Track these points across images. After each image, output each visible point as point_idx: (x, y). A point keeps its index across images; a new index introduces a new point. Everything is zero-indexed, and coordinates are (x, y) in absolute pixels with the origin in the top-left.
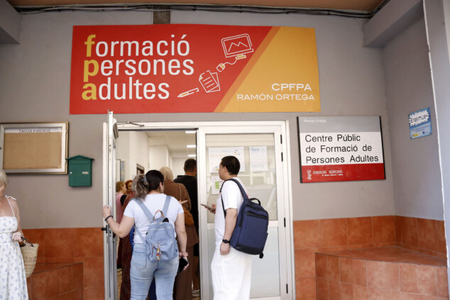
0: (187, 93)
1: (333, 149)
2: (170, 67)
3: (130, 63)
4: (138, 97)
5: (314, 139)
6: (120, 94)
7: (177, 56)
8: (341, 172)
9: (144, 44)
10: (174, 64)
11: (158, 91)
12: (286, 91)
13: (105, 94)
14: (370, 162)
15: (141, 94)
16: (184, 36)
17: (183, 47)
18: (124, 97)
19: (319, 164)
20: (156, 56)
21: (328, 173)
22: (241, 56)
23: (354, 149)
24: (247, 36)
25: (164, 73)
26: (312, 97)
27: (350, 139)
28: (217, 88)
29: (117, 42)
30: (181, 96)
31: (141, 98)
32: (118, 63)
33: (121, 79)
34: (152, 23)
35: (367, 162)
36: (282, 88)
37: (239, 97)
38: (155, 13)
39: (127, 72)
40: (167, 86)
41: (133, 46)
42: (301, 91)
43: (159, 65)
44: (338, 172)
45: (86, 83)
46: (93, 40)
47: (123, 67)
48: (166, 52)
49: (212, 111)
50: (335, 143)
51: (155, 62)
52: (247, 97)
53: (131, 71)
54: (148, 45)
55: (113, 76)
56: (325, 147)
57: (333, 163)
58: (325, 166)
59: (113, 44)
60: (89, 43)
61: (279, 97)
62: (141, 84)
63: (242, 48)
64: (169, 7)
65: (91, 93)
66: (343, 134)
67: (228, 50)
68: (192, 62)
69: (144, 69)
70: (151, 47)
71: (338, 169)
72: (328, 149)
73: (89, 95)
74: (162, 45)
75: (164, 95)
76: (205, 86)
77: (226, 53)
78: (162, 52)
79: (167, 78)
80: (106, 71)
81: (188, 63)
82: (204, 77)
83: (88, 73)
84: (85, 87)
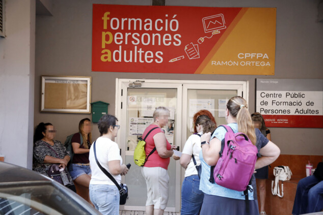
0: (176, 59)
1: (282, 103)
2: (164, 39)
3: (136, 36)
4: (141, 61)
5: (268, 96)
6: (128, 58)
7: (169, 31)
8: (287, 120)
9: (146, 21)
10: (167, 37)
11: (155, 57)
12: (249, 59)
13: (117, 58)
14: (311, 114)
15: (143, 59)
16: (175, 16)
17: (174, 23)
18: (131, 60)
19: (270, 114)
20: (154, 31)
21: (276, 121)
22: (216, 32)
23: (300, 104)
24: (222, 15)
25: (159, 44)
26: (268, 64)
27: (296, 96)
28: (198, 56)
29: (126, 19)
30: (171, 61)
31: (143, 62)
32: (127, 35)
33: (128, 47)
34: (152, 5)
35: (309, 114)
36: (246, 56)
37: (213, 63)
39: (133, 42)
40: (162, 53)
41: (138, 22)
42: (260, 59)
43: (157, 37)
44: (284, 120)
45: (104, 49)
46: (108, 16)
47: (130, 38)
48: (162, 28)
49: (192, 72)
50: (284, 99)
51: (154, 35)
52: (219, 63)
53: (136, 41)
54: (148, 22)
55: (123, 44)
56: (276, 102)
57: (280, 114)
58: (274, 115)
59: (123, 20)
60: (105, 18)
61: (243, 63)
62: (143, 52)
63: (217, 25)
65: (107, 56)
66: (291, 92)
67: (207, 27)
68: (180, 36)
69: (146, 41)
70: (151, 24)
71: (284, 118)
72: (278, 104)
73: (106, 58)
74: (159, 22)
75: (159, 60)
76: (189, 54)
77: (205, 29)
78: (159, 28)
79: (162, 47)
80: (118, 41)
81: (177, 37)
82: (189, 47)
83: (104, 42)
84: (103, 52)
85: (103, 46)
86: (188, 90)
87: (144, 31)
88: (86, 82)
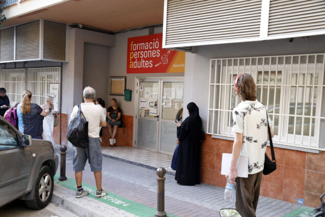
0: (158, 65)
2: (153, 54)
3: (142, 53)
4: (144, 67)
6: (139, 65)
10: (154, 52)
11: (149, 64)
13: (135, 66)
15: (145, 65)
16: (157, 39)
17: (157, 44)
18: (140, 67)
20: (149, 49)
25: (151, 56)
28: (167, 62)
30: (156, 66)
33: (139, 60)
34: (148, 34)
37: (174, 66)
38: (150, 30)
40: (152, 62)
41: (143, 45)
43: (150, 53)
46: (132, 43)
47: (140, 54)
49: (165, 72)
52: (177, 66)
53: (142, 56)
54: (147, 44)
55: (137, 58)
59: (138, 45)
60: (132, 45)
62: (145, 62)
64: (154, 27)
69: (146, 55)
73: (131, 66)
74: (151, 44)
75: (151, 66)
76: (163, 61)
78: (151, 47)
79: (152, 58)
80: (136, 56)
81: (158, 52)
82: (163, 57)
83: (131, 58)
84: (130, 63)
85: (131, 60)
86: (164, 82)
87: (145, 50)
88: (123, 80)
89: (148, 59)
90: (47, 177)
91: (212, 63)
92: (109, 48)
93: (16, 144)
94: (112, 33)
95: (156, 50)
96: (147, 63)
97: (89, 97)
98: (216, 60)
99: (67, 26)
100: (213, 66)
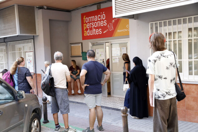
2: (101, 23)
3: (93, 24)
10: (102, 22)
13: (88, 34)
15: (96, 33)
16: (104, 12)
17: (104, 15)
18: (92, 34)
25: (100, 26)
28: (113, 29)
30: (104, 32)
32: (90, 24)
33: (91, 29)
34: (97, 9)
37: (118, 31)
38: (97, 6)
40: (101, 30)
41: (93, 18)
49: (111, 36)
51: (98, 22)
52: (120, 31)
53: (93, 26)
54: (96, 17)
55: (89, 28)
59: (89, 18)
60: (84, 18)
61: (129, 30)
64: (100, 3)
69: (96, 25)
70: (97, 18)
73: (85, 34)
74: (99, 16)
75: (100, 33)
76: (110, 29)
78: (99, 19)
81: (105, 22)
82: (109, 25)
83: (85, 28)
84: (84, 32)
85: (84, 30)
86: (111, 44)
87: (95, 21)
88: (80, 45)
89: (98, 28)
90: (36, 121)
91: (151, 26)
92: (67, 22)
93: (12, 98)
94: (68, 11)
95: (103, 20)
96: (97, 31)
97: (58, 59)
98: (154, 23)
99: (35, 8)
100: (152, 28)
